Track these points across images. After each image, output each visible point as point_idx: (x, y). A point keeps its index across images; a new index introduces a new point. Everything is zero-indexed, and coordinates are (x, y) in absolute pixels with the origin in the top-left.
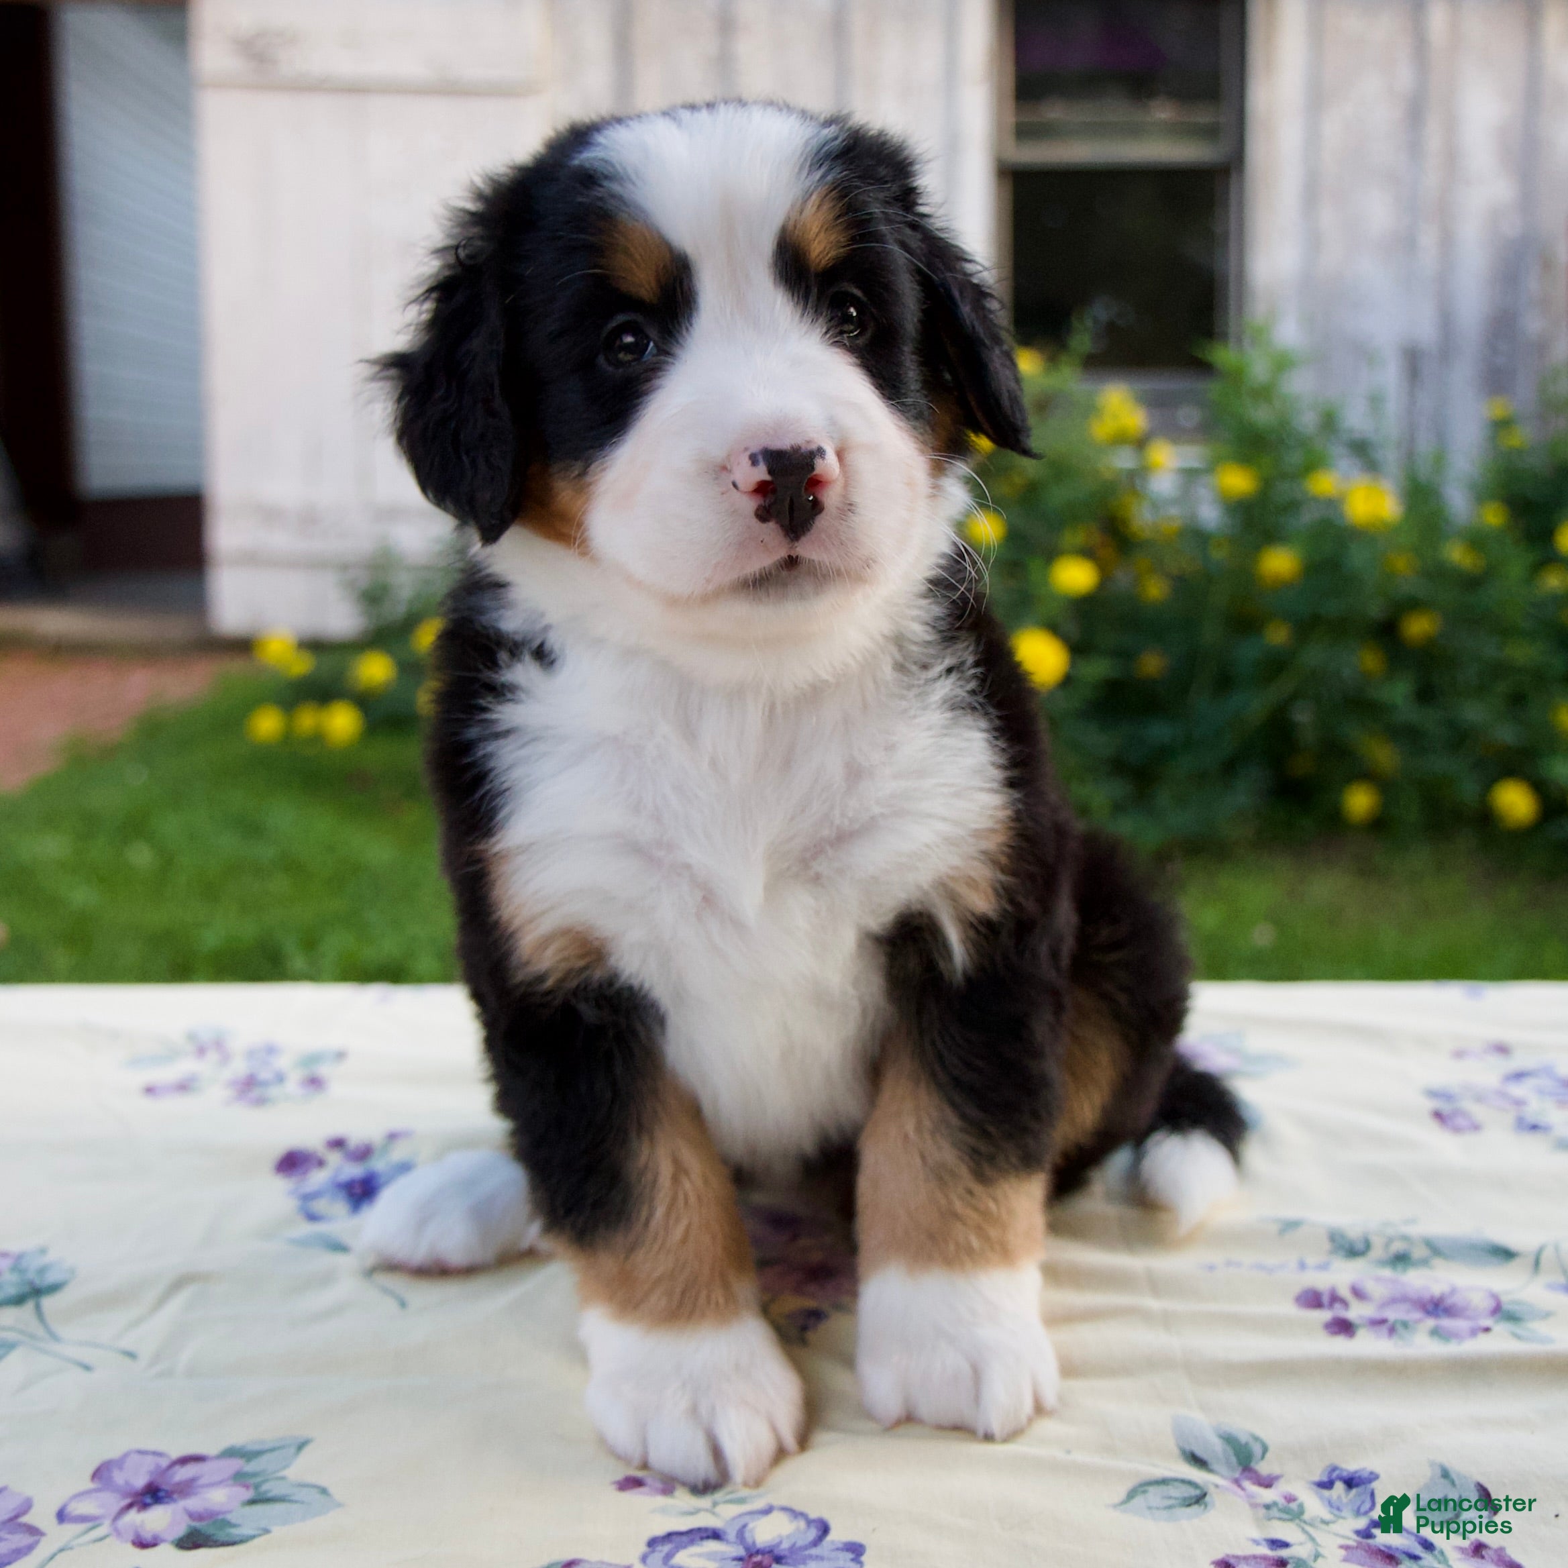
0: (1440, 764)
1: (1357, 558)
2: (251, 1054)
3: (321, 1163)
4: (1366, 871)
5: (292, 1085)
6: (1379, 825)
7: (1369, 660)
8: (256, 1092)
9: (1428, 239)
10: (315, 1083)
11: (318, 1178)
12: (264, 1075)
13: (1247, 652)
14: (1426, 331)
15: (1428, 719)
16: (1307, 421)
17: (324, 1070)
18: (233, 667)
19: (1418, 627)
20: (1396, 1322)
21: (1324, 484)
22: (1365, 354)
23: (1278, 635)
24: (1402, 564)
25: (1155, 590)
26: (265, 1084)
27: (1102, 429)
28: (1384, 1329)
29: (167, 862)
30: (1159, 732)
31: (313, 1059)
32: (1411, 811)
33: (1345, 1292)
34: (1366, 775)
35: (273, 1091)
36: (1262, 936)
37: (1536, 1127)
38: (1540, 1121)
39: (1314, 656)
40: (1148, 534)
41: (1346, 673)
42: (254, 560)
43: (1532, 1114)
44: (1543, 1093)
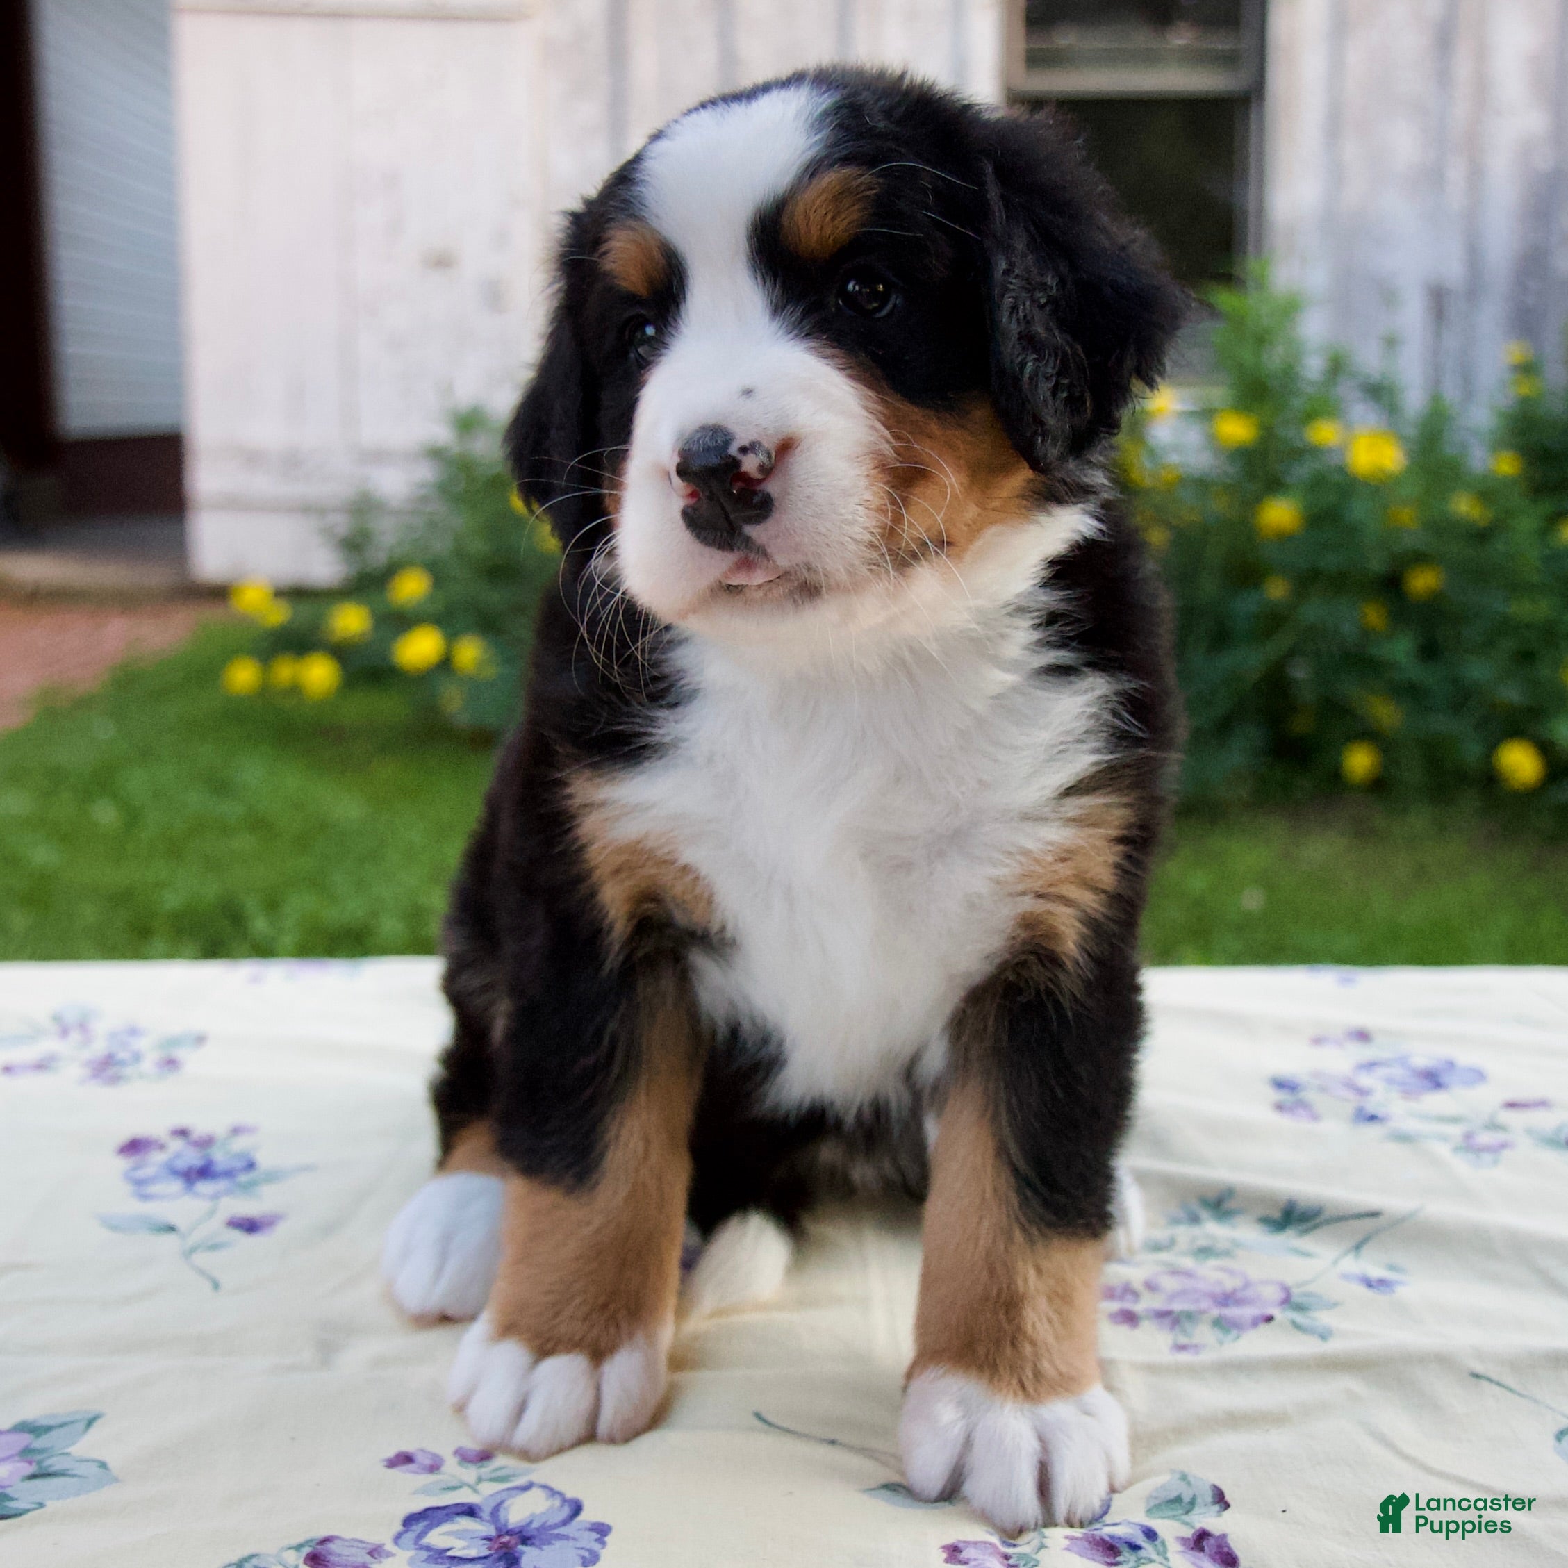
0: (1441, 724)
1: (1359, 510)
2: (113, 1036)
3: (162, 1147)
4: (1363, 833)
5: (148, 1065)
6: (1379, 786)
7: (1374, 615)
8: (111, 1071)
9: (1456, 173)
10: (171, 1064)
11: (157, 1158)
12: (122, 1055)
13: (1245, 605)
14: (1453, 270)
15: (1431, 677)
16: (1313, 367)
17: (180, 1054)
18: (209, 615)
19: (1422, 582)
20: (1181, 1313)
21: (1325, 433)
22: (1389, 297)
23: (1277, 590)
24: (1407, 516)
26: (122, 1063)
28: (1167, 1321)
29: (133, 818)
31: (175, 1042)
32: (1412, 772)
33: (1137, 1285)
34: (1369, 735)
35: (128, 1071)
36: (1252, 900)
37: (1372, 1118)
38: (1380, 1112)
39: (1313, 611)
40: (1148, 482)
41: (1347, 628)
42: (235, 504)
43: (1371, 1106)
44: (1390, 1081)
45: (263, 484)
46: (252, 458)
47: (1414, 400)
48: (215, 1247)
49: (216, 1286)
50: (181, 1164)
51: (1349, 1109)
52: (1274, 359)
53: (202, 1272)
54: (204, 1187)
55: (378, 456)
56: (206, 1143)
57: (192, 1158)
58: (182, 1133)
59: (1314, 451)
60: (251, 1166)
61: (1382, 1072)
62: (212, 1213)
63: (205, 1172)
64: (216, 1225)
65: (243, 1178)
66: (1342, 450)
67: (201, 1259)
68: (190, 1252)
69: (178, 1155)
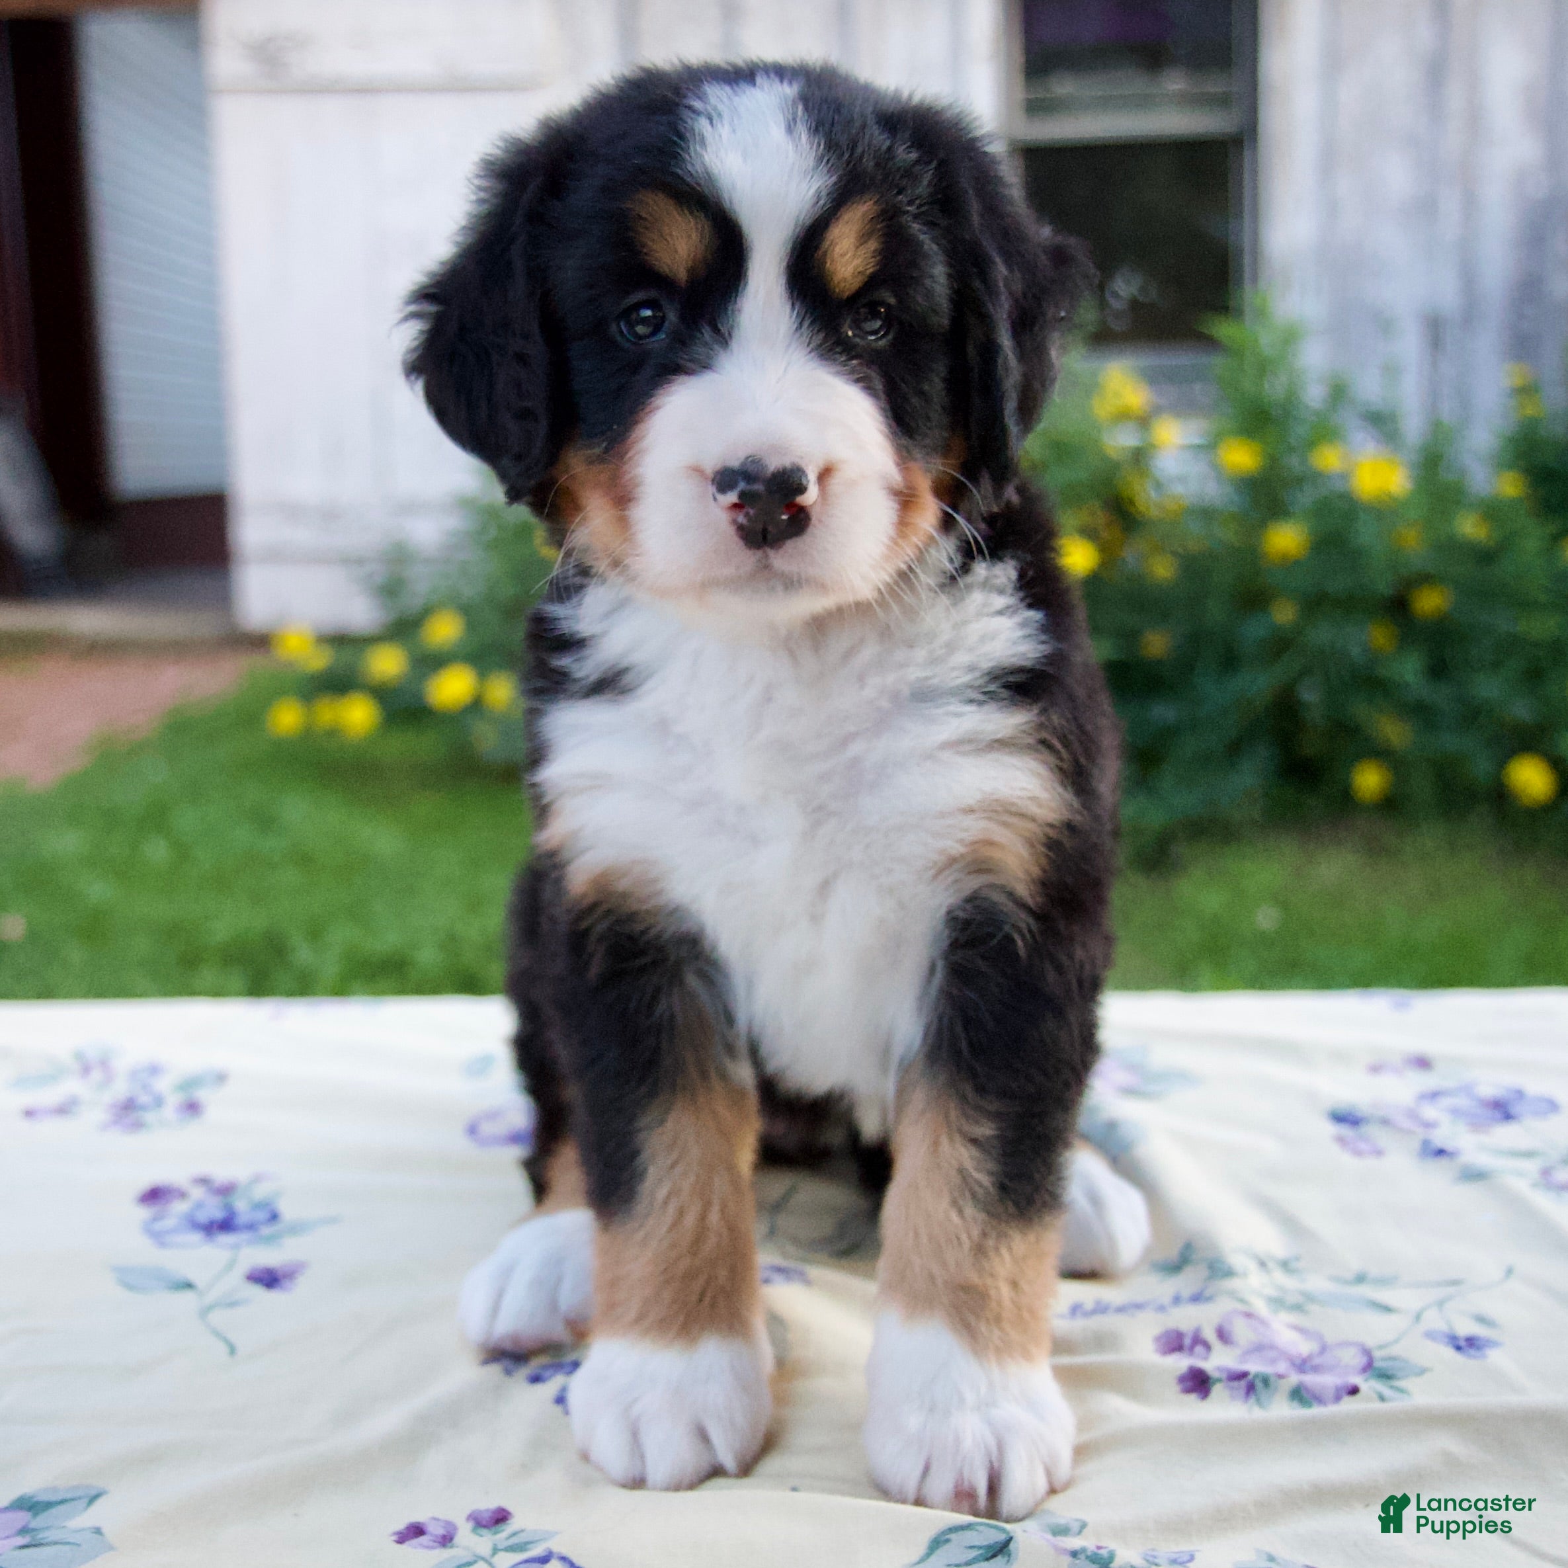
0: (1453, 741)
1: (1364, 534)
2: (134, 1074)
3: (182, 1195)
4: (1375, 850)
5: (169, 1111)
6: (1389, 803)
7: (1380, 636)
8: (133, 1117)
9: (1450, 205)
10: (192, 1108)
11: (179, 1208)
12: (144, 1099)
13: (1254, 630)
14: (1448, 299)
15: (1440, 696)
16: (1314, 395)
17: (203, 1095)
19: (1430, 602)
20: (1256, 1376)
21: (1328, 459)
22: (1385, 325)
23: (1284, 614)
24: (1412, 539)
25: (1163, 570)
26: (142, 1108)
27: (1102, 408)
28: (1242, 1388)
29: (182, 852)
30: (1163, 712)
31: (189, 1084)
32: (1423, 789)
33: (1209, 1333)
34: (1377, 754)
35: (150, 1116)
36: (1266, 918)
37: (1441, 1152)
38: (1448, 1145)
39: (1322, 634)
40: (1154, 513)
41: (1355, 651)
42: (276, 556)
43: (1440, 1137)
44: (1456, 1112)
45: (303, 536)
46: (292, 511)
47: (1413, 427)
48: (233, 1304)
49: (232, 1350)
50: (203, 1217)
51: (1416, 1144)
52: (1274, 389)
53: (217, 1334)
54: (226, 1239)
55: (410, 508)
56: (226, 1191)
57: (213, 1210)
58: (204, 1181)
59: (1317, 477)
60: (274, 1217)
61: (1446, 1102)
62: (230, 1266)
63: (226, 1225)
64: (236, 1277)
65: (266, 1230)
66: (1345, 476)
67: (218, 1318)
68: (205, 1312)
69: (199, 1205)
